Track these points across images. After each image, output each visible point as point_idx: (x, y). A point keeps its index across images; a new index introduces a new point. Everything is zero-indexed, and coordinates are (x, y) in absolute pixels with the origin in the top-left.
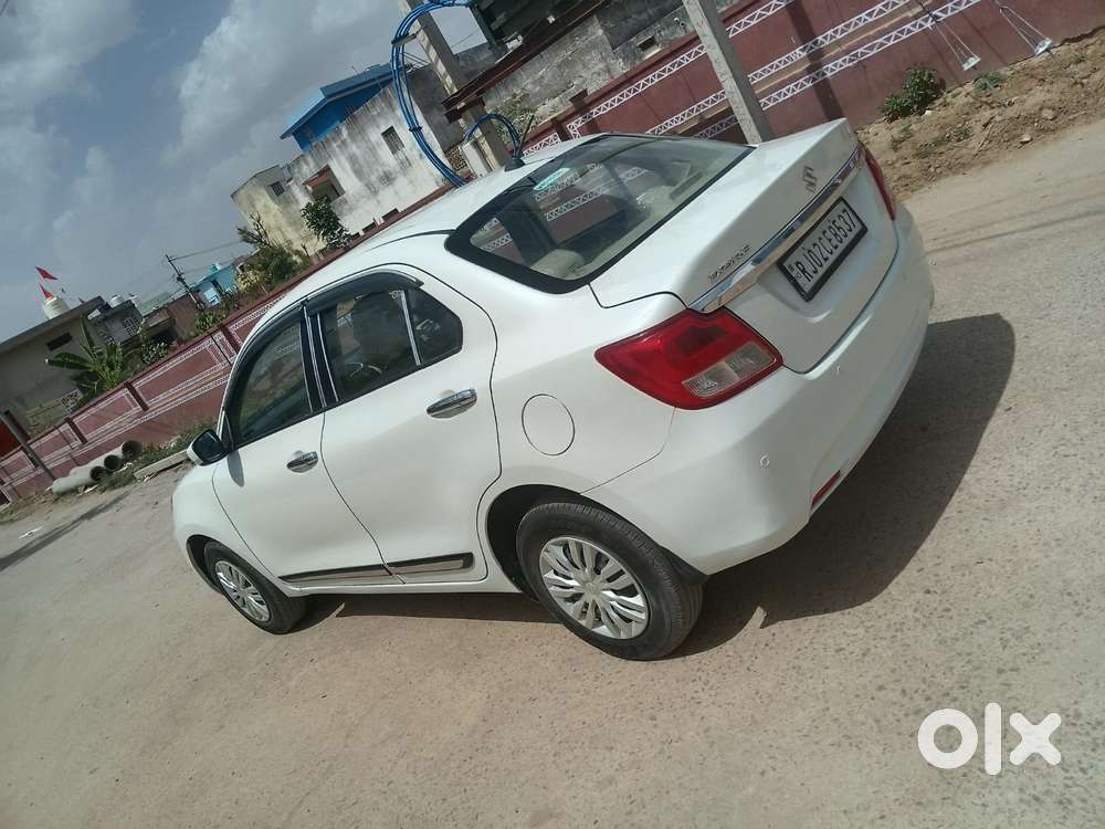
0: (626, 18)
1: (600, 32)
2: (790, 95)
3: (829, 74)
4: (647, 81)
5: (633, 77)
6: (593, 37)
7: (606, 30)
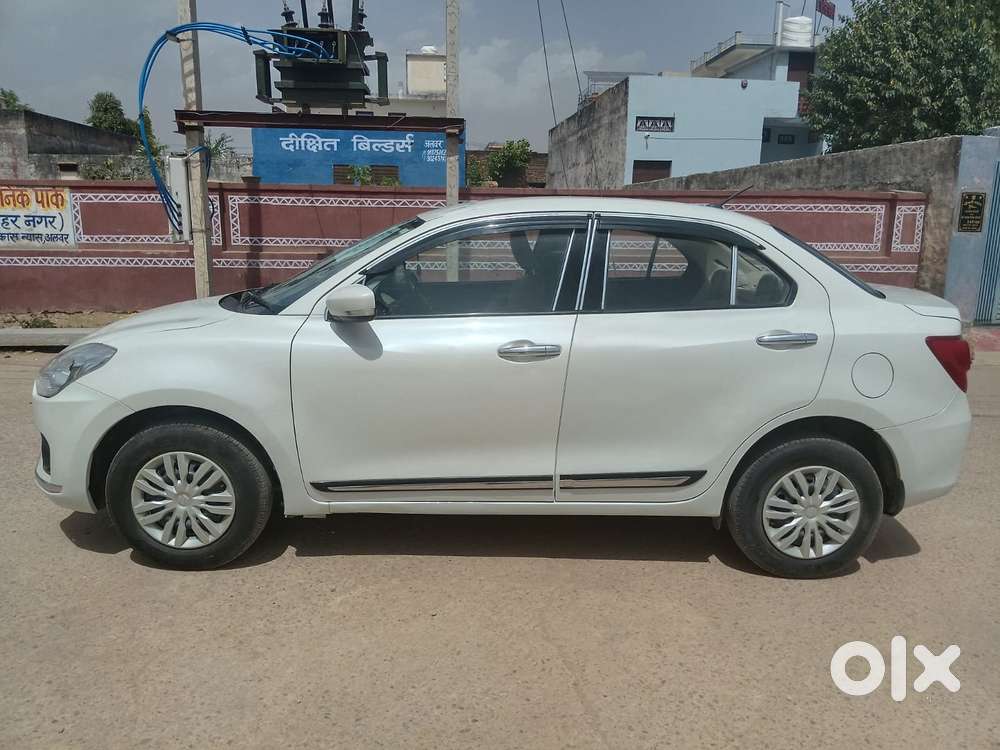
0: (51, 135)
1: (22, 131)
2: (439, 269)
3: (472, 268)
4: (328, 201)
5: (316, 192)
6: (12, 131)
7: (29, 133)
